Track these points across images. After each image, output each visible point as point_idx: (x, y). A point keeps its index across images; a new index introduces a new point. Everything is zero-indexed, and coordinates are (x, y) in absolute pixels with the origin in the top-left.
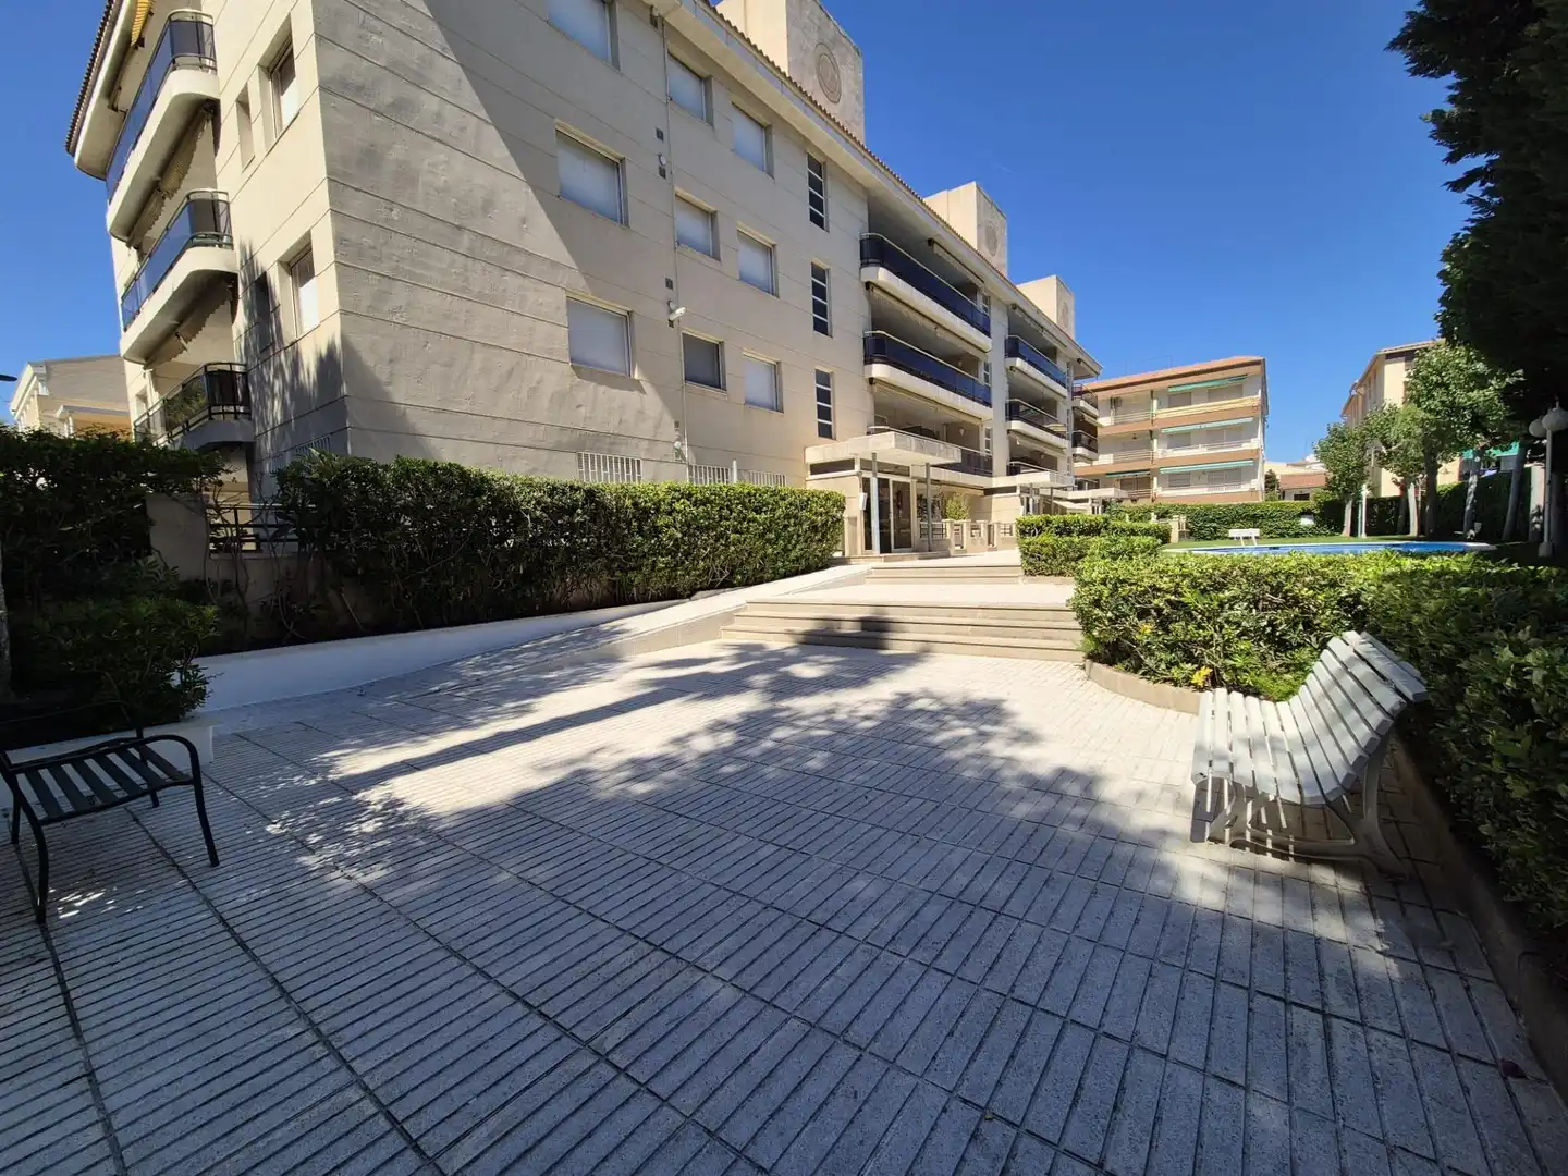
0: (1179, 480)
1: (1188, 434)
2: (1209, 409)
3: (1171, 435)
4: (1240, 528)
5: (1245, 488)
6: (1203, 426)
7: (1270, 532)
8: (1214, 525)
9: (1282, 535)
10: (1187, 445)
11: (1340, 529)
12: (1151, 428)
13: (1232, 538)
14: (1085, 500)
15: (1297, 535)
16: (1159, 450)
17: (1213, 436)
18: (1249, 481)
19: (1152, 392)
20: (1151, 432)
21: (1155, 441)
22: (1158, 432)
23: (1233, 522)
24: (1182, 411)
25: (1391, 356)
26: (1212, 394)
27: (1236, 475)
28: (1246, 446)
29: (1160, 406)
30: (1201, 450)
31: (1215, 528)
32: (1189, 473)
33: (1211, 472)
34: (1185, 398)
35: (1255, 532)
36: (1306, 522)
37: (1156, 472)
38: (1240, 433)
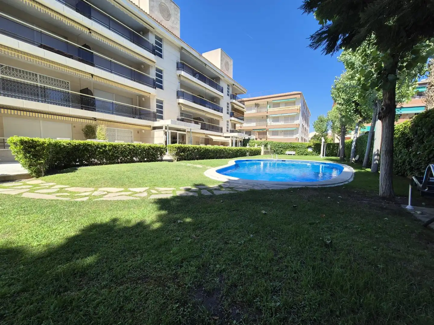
0: (275, 133)
1: (278, 117)
2: (285, 109)
3: (273, 118)
4: (289, 151)
5: (295, 137)
7: (299, 153)
8: (281, 149)
9: (302, 154)
10: (278, 121)
11: (320, 153)
12: (267, 114)
13: (286, 154)
14: (229, 137)
15: (306, 155)
16: (269, 122)
17: (286, 118)
18: (296, 134)
19: (268, 102)
20: (267, 116)
21: (268, 119)
22: (269, 116)
23: (287, 149)
24: (276, 109)
26: (286, 104)
27: (292, 132)
28: (295, 122)
29: (270, 107)
30: (282, 123)
31: (281, 150)
32: (278, 131)
33: (284, 131)
34: (277, 105)
35: (293, 153)
36: (310, 150)
37: (268, 130)
38: (294, 118)
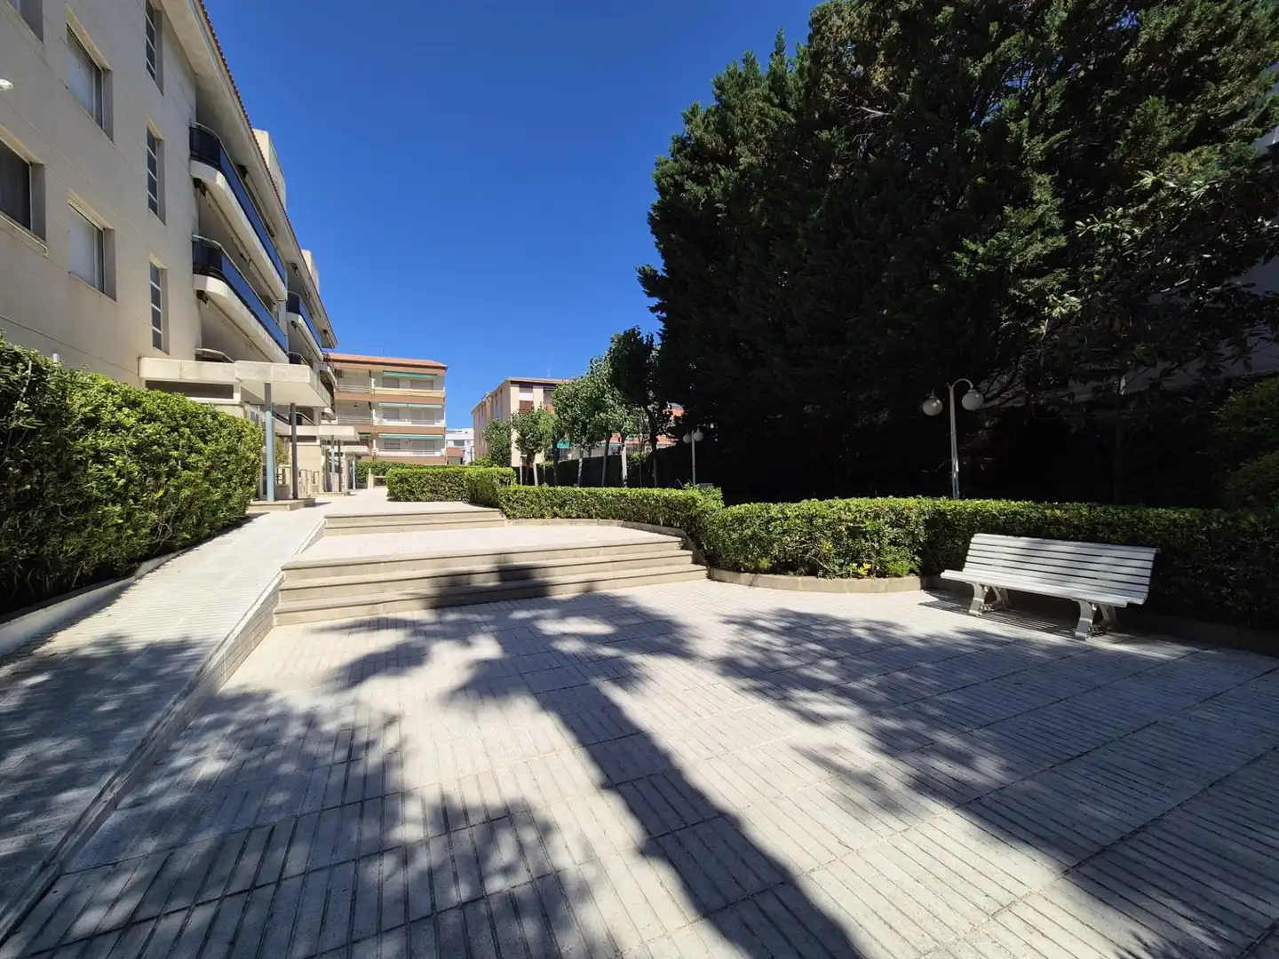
0: (391, 444)
1: (397, 409)
2: (413, 394)
3: (385, 409)
5: (438, 454)
6: (410, 406)
10: (397, 418)
12: (370, 400)
16: (377, 419)
17: (415, 414)
18: (440, 450)
19: (370, 372)
20: (370, 403)
21: (374, 411)
22: (377, 404)
24: (393, 391)
25: (513, 383)
26: (415, 383)
27: (431, 444)
28: (437, 425)
29: (377, 384)
30: (407, 423)
32: (399, 440)
33: (414, 440)
34: (394, 382)
37: (376, 436)
38: (431, 415)
